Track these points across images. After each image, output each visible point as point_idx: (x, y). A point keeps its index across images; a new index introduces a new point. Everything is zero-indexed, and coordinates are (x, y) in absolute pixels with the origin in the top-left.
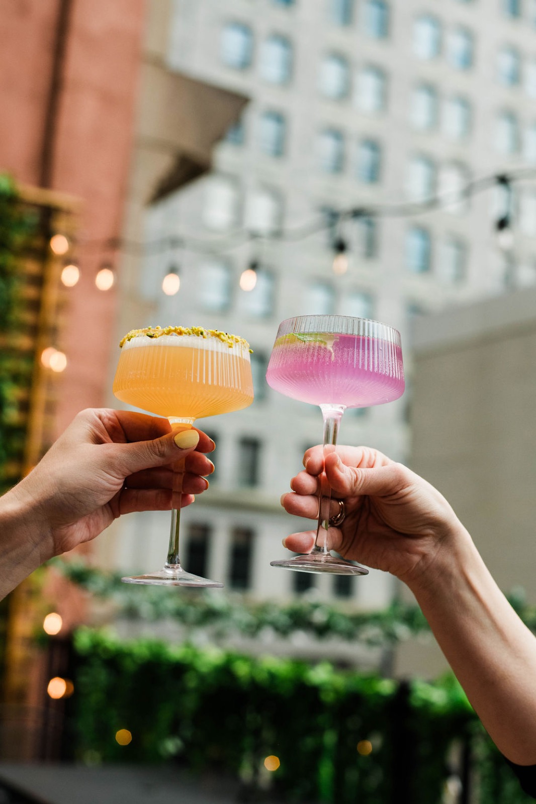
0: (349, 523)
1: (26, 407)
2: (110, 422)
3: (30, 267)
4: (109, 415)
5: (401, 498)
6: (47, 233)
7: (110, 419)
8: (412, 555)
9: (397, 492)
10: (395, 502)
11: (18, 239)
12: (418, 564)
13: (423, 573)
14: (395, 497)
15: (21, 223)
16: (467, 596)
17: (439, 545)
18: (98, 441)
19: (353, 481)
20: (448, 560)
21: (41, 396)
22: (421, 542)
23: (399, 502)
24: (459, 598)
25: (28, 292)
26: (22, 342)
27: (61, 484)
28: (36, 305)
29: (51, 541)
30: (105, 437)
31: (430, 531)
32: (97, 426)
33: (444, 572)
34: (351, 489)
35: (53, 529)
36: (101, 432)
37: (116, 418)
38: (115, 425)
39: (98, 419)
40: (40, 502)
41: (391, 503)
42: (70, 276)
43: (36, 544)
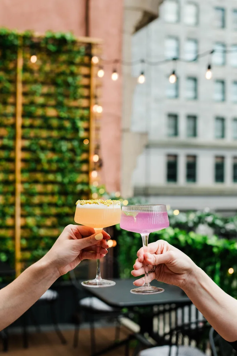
0: (157, 270)
1: (87, 130)
2: (75, 231)
3: (84, 70)
4: (75, 229)
5: (173, 264)
6: (90, 56)
7: (75, 230)
8: (179, 280)
9: (171, 262)
10: (171, 266)
11: (78, 60)
12: (182, 283)
13: (185, 285)
14: (170, 264)
15: (79, 52)
16: (202, 291)
17: (189, 275)
18: (71, 238)
19: (155, 261)
20: (193, 280)
21: (93, 125)
22: (182, 276)
23: (173, 265)
24: (199, 291)
25: (85, 81)
26: (84, 103)
27: (58, 256)
28: (88, 87)
29: (58, 272)
30: (74, 237)
31: (185, 272)
32: (70, 233)
33: (192, 284)
34: (154, 263)
35: (58, 269)
36: (72, 234)
37: (77, 230)
38: (77, 232)
39: (71, 230)
40: (52, 262)
41: (170, 266)
42: (101, 73)
43: (53, 274)
